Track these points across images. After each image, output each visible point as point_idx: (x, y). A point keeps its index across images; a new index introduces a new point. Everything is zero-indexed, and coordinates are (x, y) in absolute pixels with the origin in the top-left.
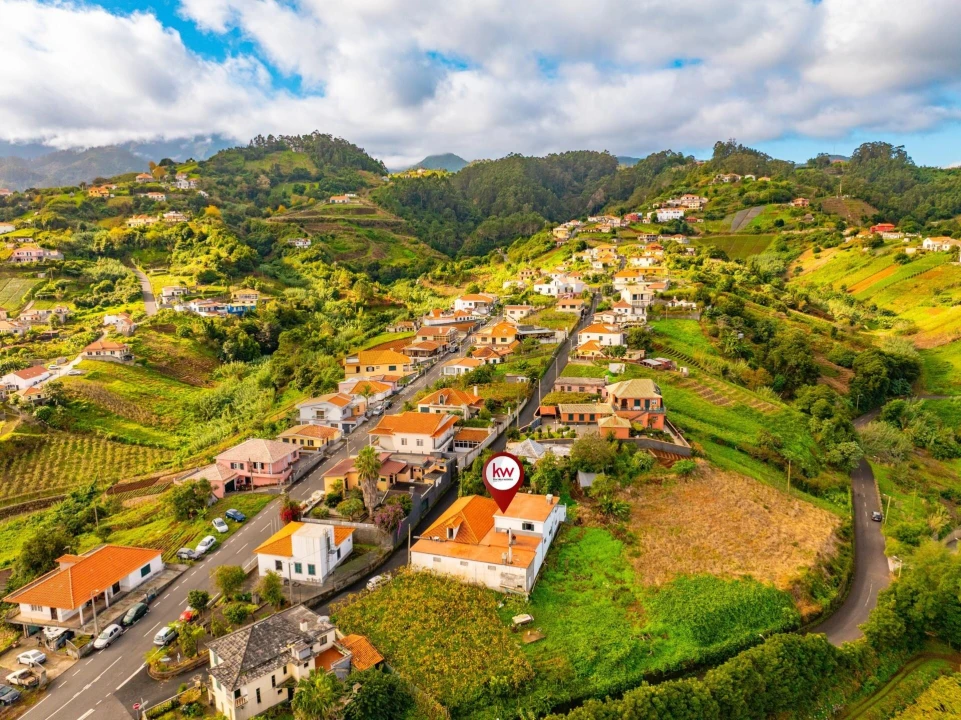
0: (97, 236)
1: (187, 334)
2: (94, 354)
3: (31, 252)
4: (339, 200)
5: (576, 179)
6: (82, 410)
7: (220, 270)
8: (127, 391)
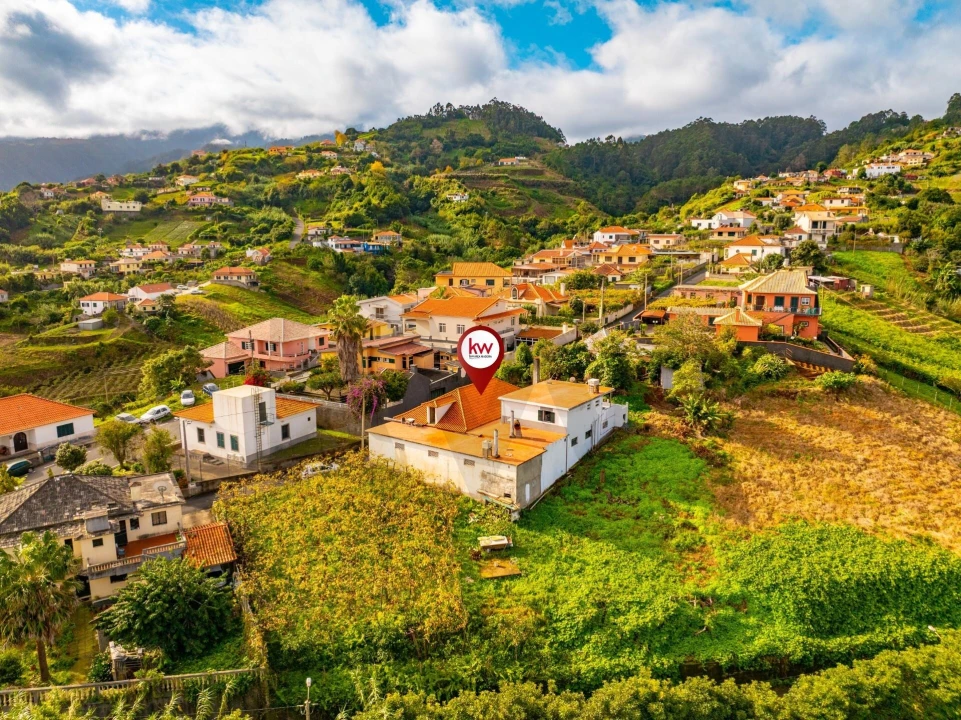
0: (267, 187)
1: (317, 266)
2: (222, 278)
3: (205, 198)
4: (507, 162)
5: (774, 147)
6: (190, 324)
7: (369, 215)
8: (242, 312)
